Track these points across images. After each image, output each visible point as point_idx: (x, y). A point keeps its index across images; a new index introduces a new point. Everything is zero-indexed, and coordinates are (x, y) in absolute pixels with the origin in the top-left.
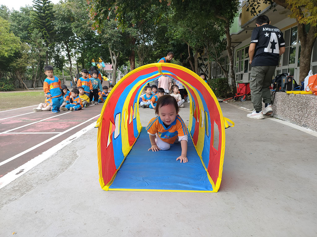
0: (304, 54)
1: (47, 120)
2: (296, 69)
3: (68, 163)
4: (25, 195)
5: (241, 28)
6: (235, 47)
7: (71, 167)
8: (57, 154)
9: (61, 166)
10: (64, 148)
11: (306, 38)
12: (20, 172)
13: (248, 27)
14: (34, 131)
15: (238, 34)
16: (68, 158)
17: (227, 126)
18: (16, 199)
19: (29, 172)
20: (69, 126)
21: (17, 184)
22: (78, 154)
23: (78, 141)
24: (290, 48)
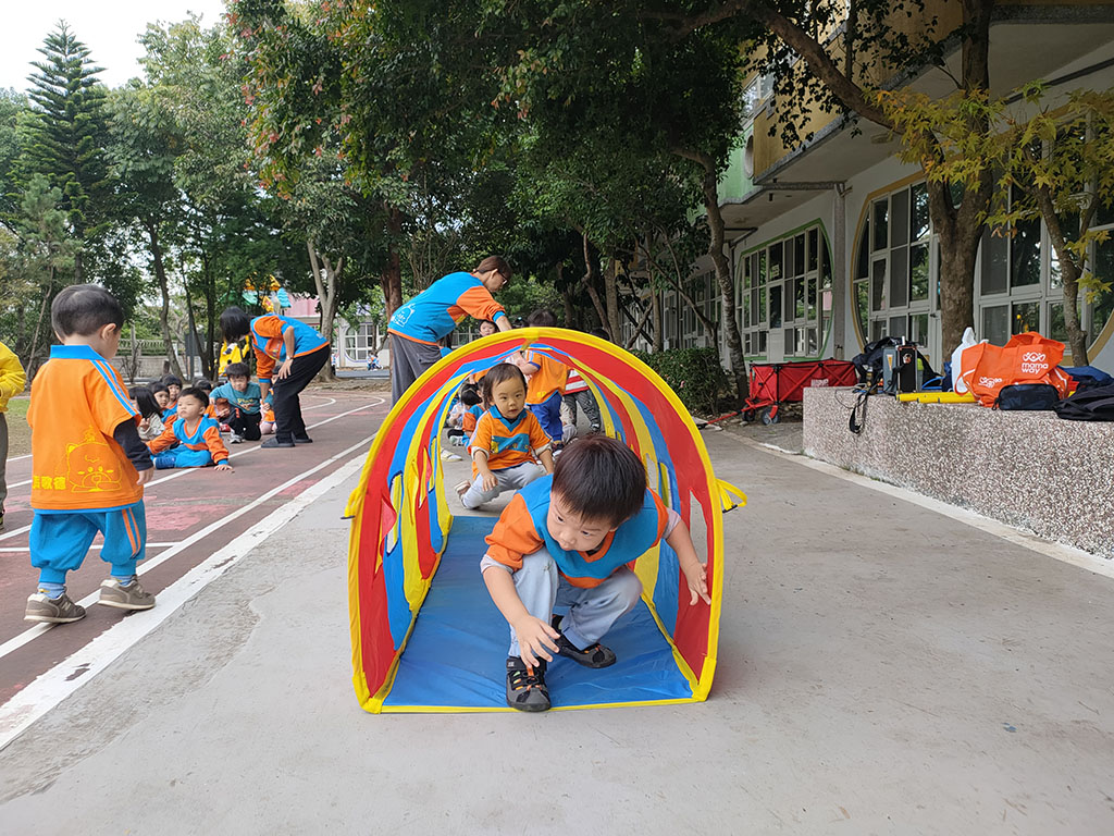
0: (953, 273)
2: (933, 315)
3: (230, 640)
4: (118, 737)
5: (754, 185)
6: (735, 244)
7: (243, 650)
8: (183, 612)
9: (210, 650)
11: (954, 225)
12: (79, 673)
13: (775, 180)
15: (743, 203)
16: (228, 625)
17: (727, 506)
18: (92, 752)
19: (111, 672)
20: (193, 521)
21: (80, 708)
22: (255, 611)
23: (244, 570)
24: (911, 248)
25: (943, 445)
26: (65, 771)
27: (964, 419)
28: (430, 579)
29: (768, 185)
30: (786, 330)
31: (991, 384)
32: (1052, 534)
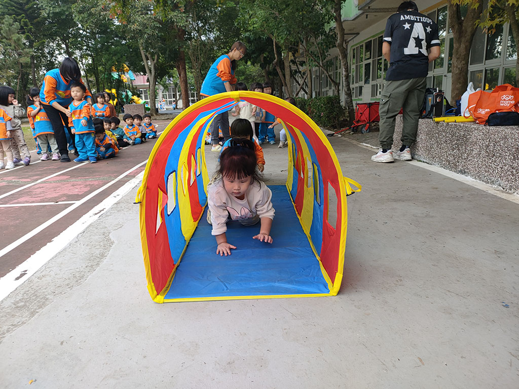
0: (459, 54)
1: (49, 180)
2: (445, 76)
3: (99, 256)
4: (37, 314)
5: (359, 10)
6: (348, 42)
7: (105, 261)
8: (77, 240)
9: (88, 261)
10: (86, 228)
11: (461, 28)
12: (22, 275)
13: (369, 7)
14: (31, 201)
15: (353, 20)
17: (349, 193)
18: (23, 323)
19: (38, 275)
20: (86, 189)
21: (20, 297)
22: (112, 239)
23: (107, 216)
25: (456, 144)
27: (468, 131)
28: (197, 222)
29: (366, 10)
30: (372, 85)
31: (483, 112)
32: (512, 190)
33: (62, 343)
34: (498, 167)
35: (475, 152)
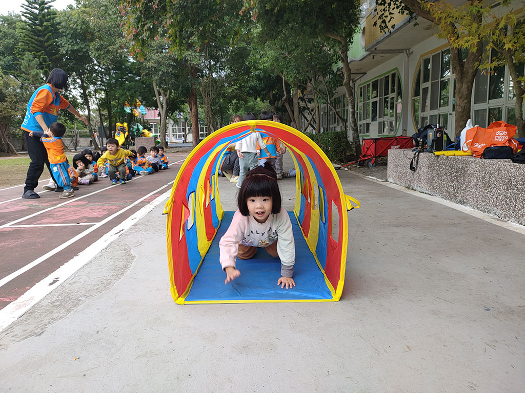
0: (461, 93)
2: (451, 114)
3: (123, 267)
4: (73, 311)
5: (366, 51)
6: (355, 81)
7: (129, 271)
8: (101, 254)
9: (113, 271)
10: (109, 245)
11: (463, 69)
12: (54, 282)
13: (376, 49)
14: (53, 222)
15: (360, 61)
16: (121, 260)
17: (349, 208)
19: (69, 281)
20: (104, 213)
21: (55, 298)
22: (134, 254)
23: (128, 235)
24: (441, 81)
25: (455, 176)
26: (49, 326)
27: (466, 163)
28: (211, 241)
29: (373, 51)
30: (379, 122)
31: (480, 146)
32: (507, 218)
33: (98, 332)
34: (494, 197)
35: (473, 183)
